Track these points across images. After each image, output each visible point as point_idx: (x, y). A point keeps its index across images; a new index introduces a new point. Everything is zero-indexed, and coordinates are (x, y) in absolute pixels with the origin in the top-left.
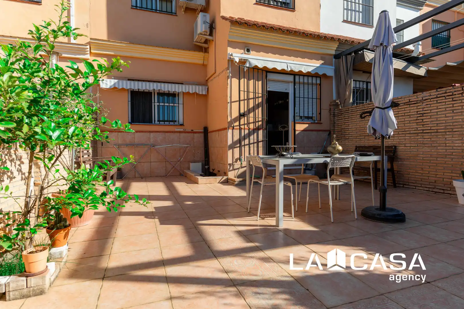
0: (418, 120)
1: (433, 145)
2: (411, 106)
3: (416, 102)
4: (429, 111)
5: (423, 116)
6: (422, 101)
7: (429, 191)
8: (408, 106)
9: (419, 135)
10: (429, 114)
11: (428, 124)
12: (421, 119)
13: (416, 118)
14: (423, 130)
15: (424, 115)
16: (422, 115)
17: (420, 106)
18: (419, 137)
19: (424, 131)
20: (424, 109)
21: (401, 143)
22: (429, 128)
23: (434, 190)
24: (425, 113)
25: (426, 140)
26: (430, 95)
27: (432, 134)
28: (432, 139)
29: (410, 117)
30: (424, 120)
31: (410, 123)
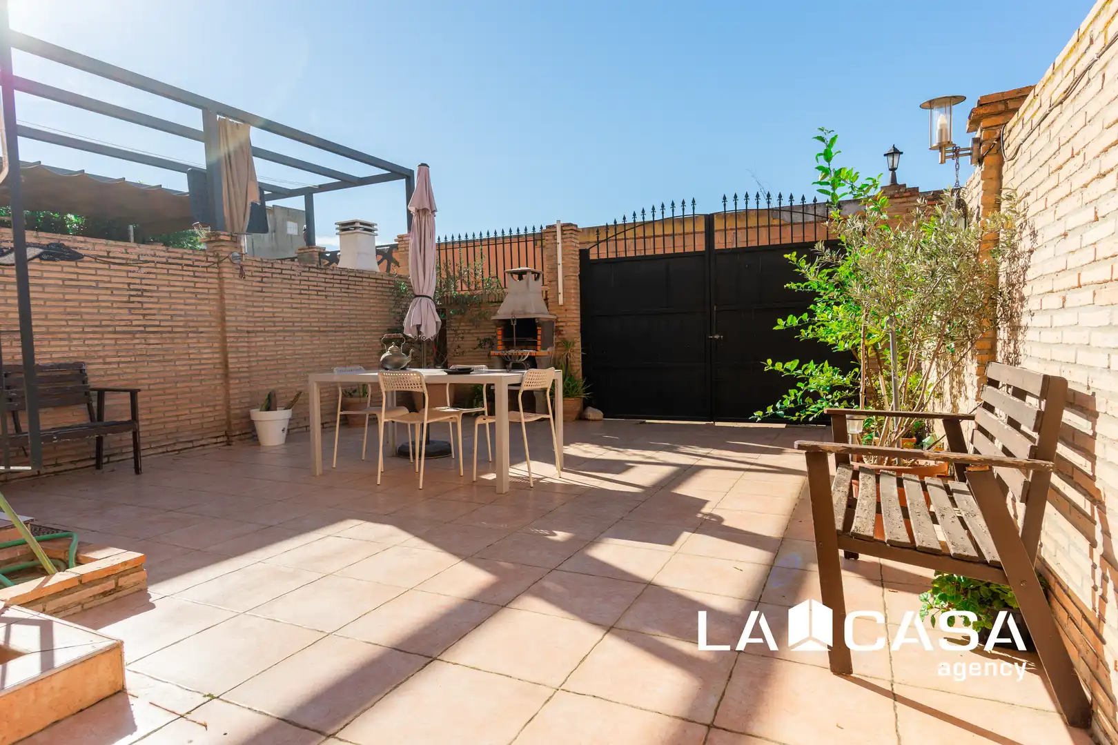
0: (133, 302)
1: (166, 357)
2: (113, 267)
3: (124, 262)
4: (155, 288)
5: (142, 296)
6: (138, 262)
7: (167, 452)
8: (106, 266)
9: (137, 336)
10: (154, 294)
11: (154, 315)
12: (139, 302)
13: (125, 299)
14: (145, 326)
15: (145, 294)
16: (140, 293)
17: (134, 272)
18: (137, 341)
19: (148, 329)
20: (144, 282)
21: (93, 354)
22: (157, 323)
23: (177, 447)
24: (145, 290)
25: (152, 347)
26: (155, 255)
27: (164, 335)
28: (165, 346)
29: (112, 294)
30: (145, 306)
31: (111, 307)
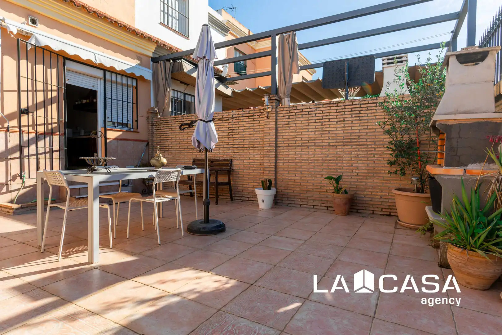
0: (229, 135)
1: (240, 158)
2: (224, 122)
3: (227, 119)
4: (237, 128)
5: (233, 132)
6: (232, 118)
7: (238, 199)
8: (222, 122)
9: (231, 149)
10: (237, 131)
11: (237, 140)
12: (232, 135)
13: (227, 134)
14: (233, 145)
15: (234, 131)
16: (232, 131)
17: (231, 122)
18: (230, 151)
19: (234, 146)
20: (234, 126)
21: (216, 156)
22: (238, 143)
23: (242, 199)
24: (234, 130)
25: (235, 153)
26: (238, 114)
27: (240, 149)
28: (240, 153)
29: (223, 133)
30: (234, 136)
31: (223, 138)
